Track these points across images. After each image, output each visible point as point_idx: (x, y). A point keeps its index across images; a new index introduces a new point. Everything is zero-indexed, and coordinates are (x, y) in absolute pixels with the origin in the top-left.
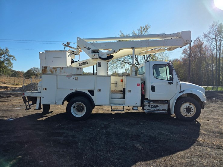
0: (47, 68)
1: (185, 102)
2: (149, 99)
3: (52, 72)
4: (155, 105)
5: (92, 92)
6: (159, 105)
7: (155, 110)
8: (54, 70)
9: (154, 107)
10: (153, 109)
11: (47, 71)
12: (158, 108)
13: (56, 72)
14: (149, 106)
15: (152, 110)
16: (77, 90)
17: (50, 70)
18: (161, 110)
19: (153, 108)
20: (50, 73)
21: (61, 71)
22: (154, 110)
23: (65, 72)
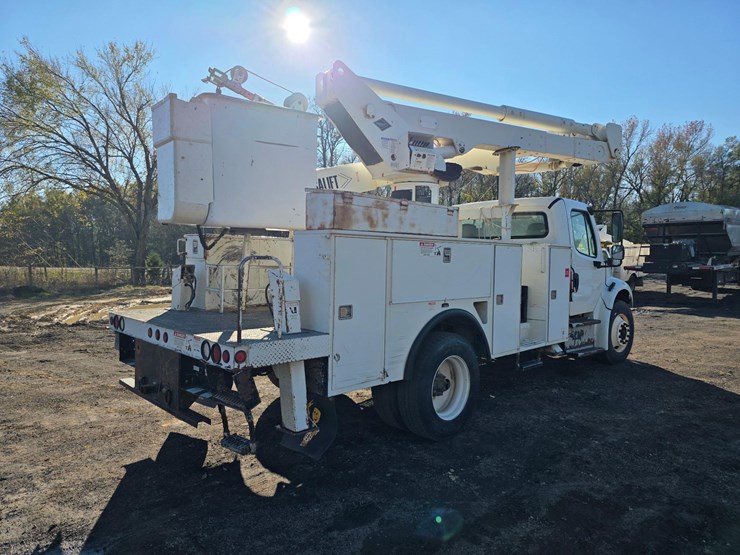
0: (356, 201)
3: (370, 219)
4: (580, 329)
8: (380, 212)
11: (353, 217)
12: (583, 339)
13: (385, 225)
14: (572, 336)
16: (447, 305)
17: (364, 214)
20: (365, 226)
21: (401, 221)
22: (578, 346)
23: (413, 225)
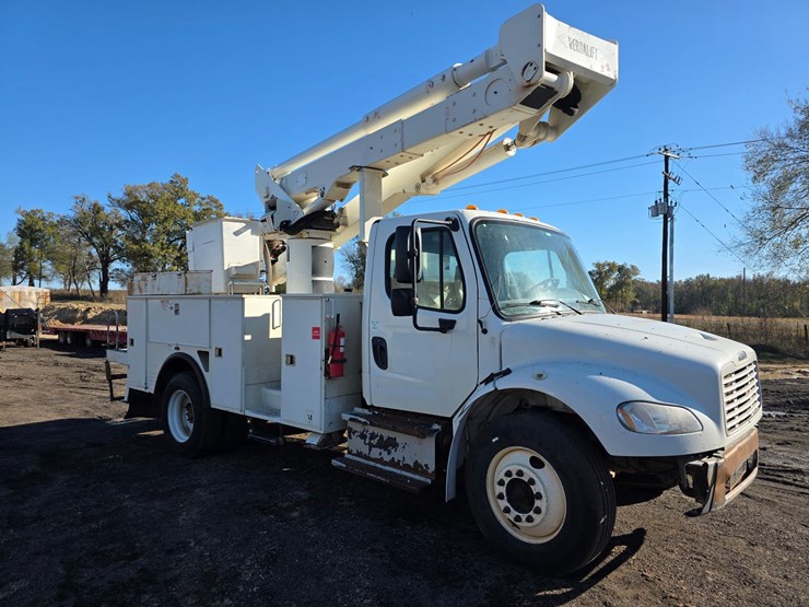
1: (510, 440)
2: (369, 404)
3: (140, 288)
4: (386, 434)
5: (204, 355)
6: (401, 438)
7: (385, 463)
8: (144, 283)
9: (379, 445)
10: (375, 453)
11: (134, 288)
12: (397, 455)
13: (146, 291)
14: (363, 436)
15: (373, 460)
16: (179, 349)
17: (137, 285)
18: (406, 467)
19: (378, 450)
20: (138, 292)
21: (153, 287)
22: (380, 461)
23: (159, 289)
